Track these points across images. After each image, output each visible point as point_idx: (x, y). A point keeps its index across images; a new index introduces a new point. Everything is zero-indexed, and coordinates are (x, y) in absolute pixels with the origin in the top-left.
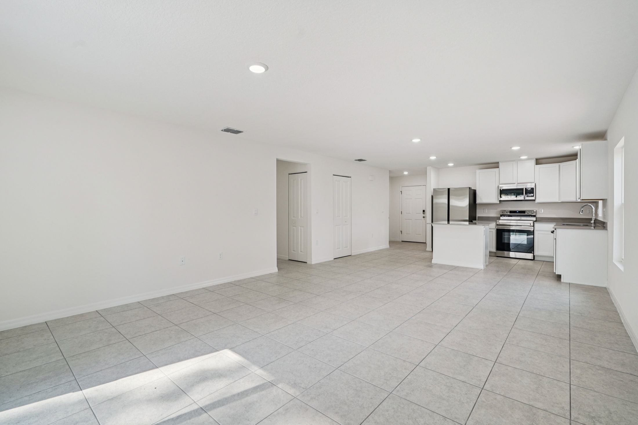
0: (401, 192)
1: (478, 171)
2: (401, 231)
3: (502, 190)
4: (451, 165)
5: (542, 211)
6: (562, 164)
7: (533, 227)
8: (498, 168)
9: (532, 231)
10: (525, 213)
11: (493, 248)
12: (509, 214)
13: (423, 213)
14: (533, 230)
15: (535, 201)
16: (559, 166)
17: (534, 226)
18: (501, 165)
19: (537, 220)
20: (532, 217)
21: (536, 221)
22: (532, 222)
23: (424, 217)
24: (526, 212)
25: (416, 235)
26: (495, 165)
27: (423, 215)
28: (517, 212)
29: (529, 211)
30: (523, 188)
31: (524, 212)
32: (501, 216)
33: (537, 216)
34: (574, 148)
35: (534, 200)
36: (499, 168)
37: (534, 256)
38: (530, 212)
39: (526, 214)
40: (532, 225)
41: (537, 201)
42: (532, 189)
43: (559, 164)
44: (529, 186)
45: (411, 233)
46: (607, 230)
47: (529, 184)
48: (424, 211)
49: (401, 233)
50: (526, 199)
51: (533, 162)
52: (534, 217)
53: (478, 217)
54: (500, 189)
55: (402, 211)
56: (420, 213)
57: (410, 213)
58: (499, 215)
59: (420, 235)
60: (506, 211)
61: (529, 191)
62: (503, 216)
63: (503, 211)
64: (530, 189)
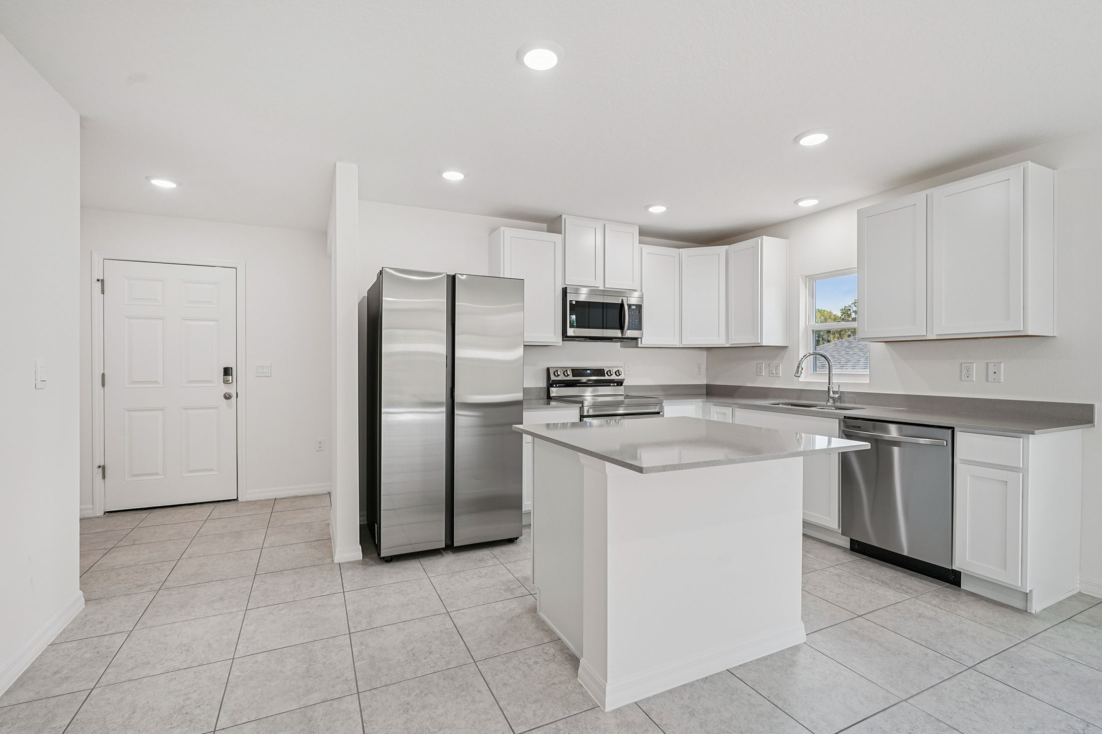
0: (101, 281)
1: (508, 232)
2: (103, 468)
3: (574, 303)
6: (685, 253)
8: (560, 236)
10: (605, 376)
12: (571, 378)
13: (226, 382)
16: (682, 255)
23: (228, 397)
24: (605, 371)
25: (190, 471)
27: (224, 389)
28: (589, 372)
30: (622, 304)
31: (600, 372)
32: (549, 386)
33: (626, 383)
34: (801, 204)
35: (636, 340)
36: (564, 233)
38: (615, 372)
39: (607, 377)
41: (643, 342)
45: (158, 471)
48: (227, 371)
49: (102, 476)
50: (626, 336)
51: (636, 234)
52: (618, 385)
54: (570, 301)
55: (103, 375)
56: (211, 382)
57: (156, 382)
58: (543, 384)
59: (211, 470)
60: (564, 369)
61: (633, 312)
62: (554, 385)
63: (557, 368)
64: (636, 308)
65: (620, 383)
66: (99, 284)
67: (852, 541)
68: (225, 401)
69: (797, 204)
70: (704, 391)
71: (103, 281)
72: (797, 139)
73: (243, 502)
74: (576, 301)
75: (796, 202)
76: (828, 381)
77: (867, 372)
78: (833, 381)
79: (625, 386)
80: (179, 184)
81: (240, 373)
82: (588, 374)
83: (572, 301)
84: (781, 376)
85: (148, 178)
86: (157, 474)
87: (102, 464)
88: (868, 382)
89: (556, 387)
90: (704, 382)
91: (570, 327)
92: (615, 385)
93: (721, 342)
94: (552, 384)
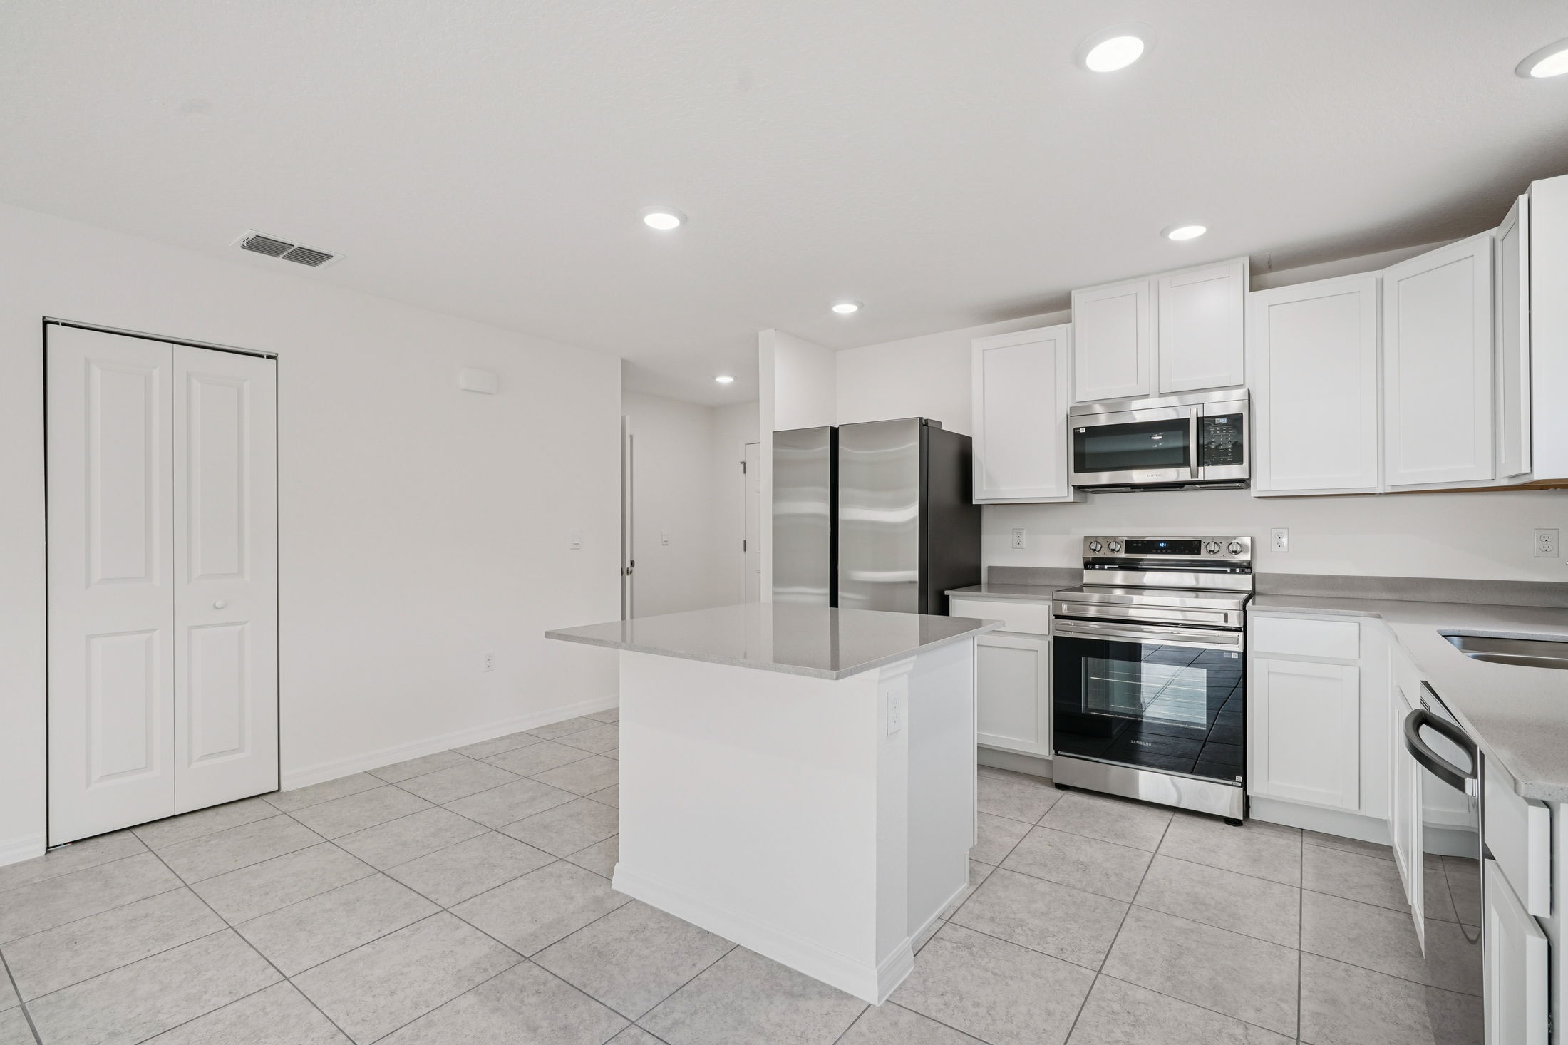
0: (744, 463)
3: (1083, 430)
5: (1285, 540)
6: (1392, 274)
7: (1241, 634)
8: (1068, 326)
9: (1235, 656)
10: (1199, 553)
11: (1038, 742)
12: (1123, 555)
14: (1241, 650)
15: (1248, 486)
16: (1380, 284)
17: (1244, 629)
19: (1258, 588)
20: (1233, 572)
21: (1252, 595)
22: (1231, 604)
24: (1203, 546)
28: (1162, 545)
29: (1217, 541)
30: (1188, 420)
31: (1192, 546)
32: (1086, 568)
33: (1259, 568)
34: (1537, 74)
35: (1243, 483)
36: (1071, 322)
37: (1247, 800)
38: (1224, 546)
39: (1204, 556)
40: (1234, 621)
41: (1260, 485)
42: (1235, 421)
43: (1378, 273)
44: (1220, 405)
47: (1217, 396)
50: (1201, 478)
51: (1240, 273)
52: (1243, 572)
53: (990, 569)
54: (1073, 428)
55: (745, 542)
58: (1074, 563)
60: (1109, 540)
61: (1215, 432)
62: (1097, 567)
63: (1096, 539)
64: (1223, 421)
65: (1245, 568)
66: (742, 465)
74: (1086, 428)
79: (1256, 574)
82: (1164, 548)
83: (1079, 428)
89: (1101, 569)
91: (1076, 471)
92: (1229, 570)
93: (1481, 474)
94: (1090, 564)
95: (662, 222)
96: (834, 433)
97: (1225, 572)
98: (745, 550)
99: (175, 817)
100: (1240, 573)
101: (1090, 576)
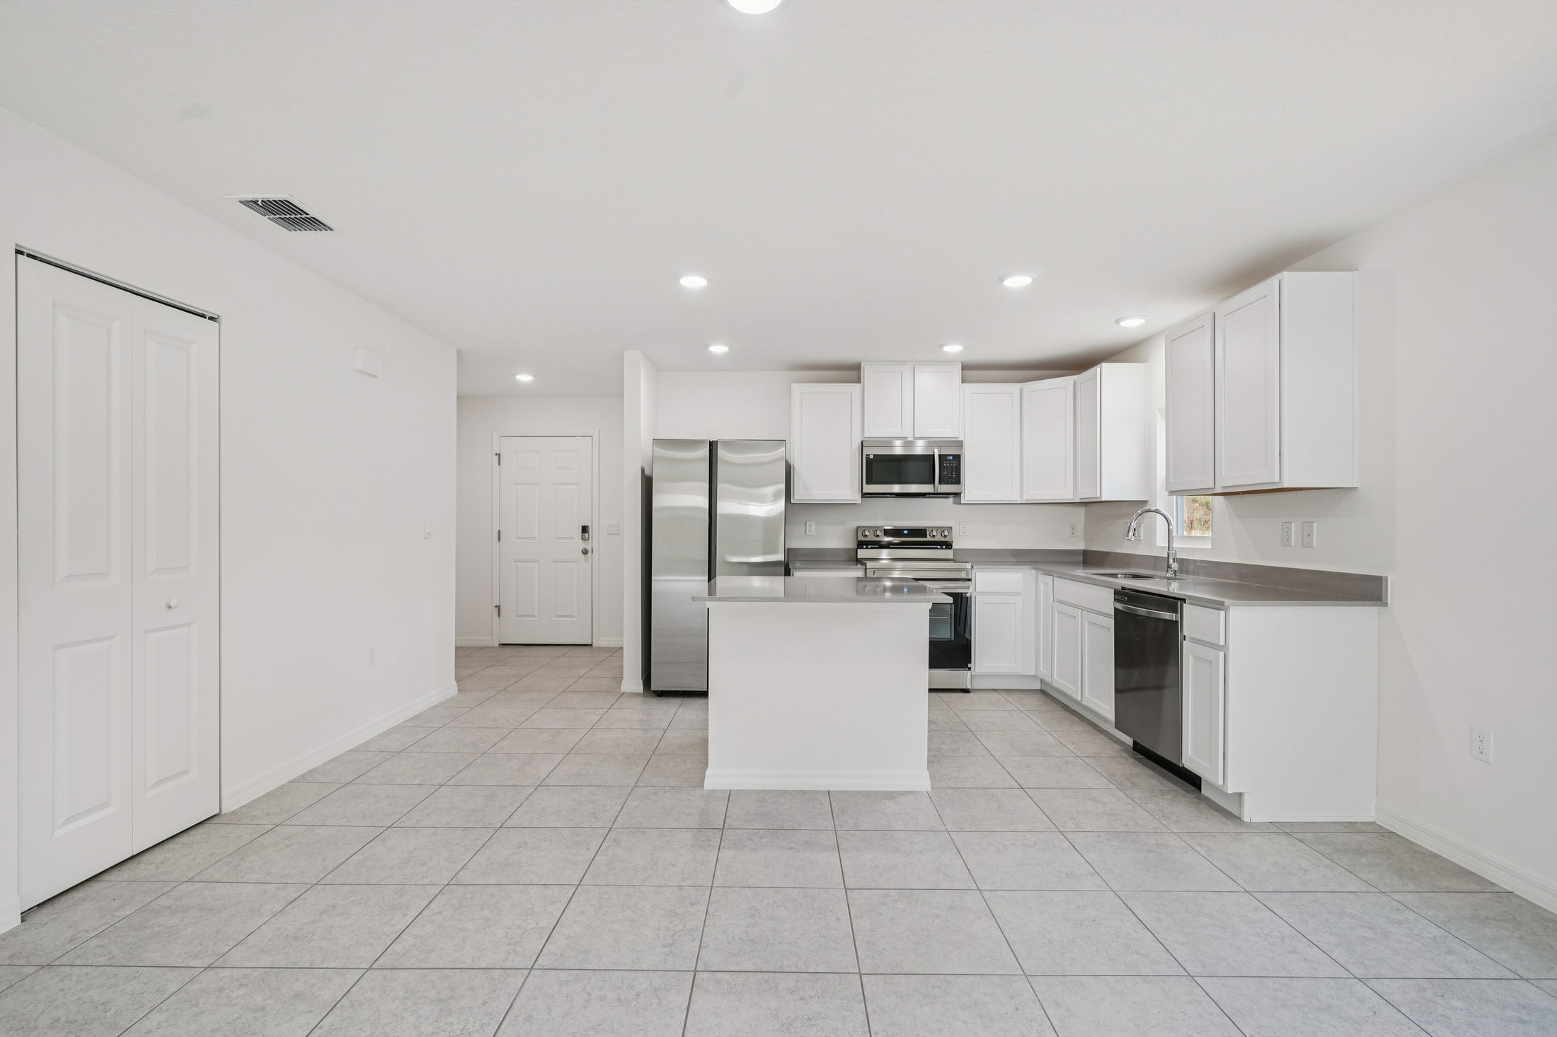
0: (499, 455)
1: (797, 389)
2: (498, 607)
3: (871, 457)
4: (719, 349)
5: (971, 529)
6: (1027, 387)
7: (971, 583)
8: (858, 385)
9: (968, 595)
10: (926, 537)
12: (883, 538)
13: (583, 539)
15: (960, 497)
16: (1021, 391)
17: (971, 580)
18: (867, 372)
19: (956, 557)
20: (943, 548)
23: (585, 552)
24: (929, 532)
25: (558, 616)
26: (851, 372)
27: (582, 545)
28: (906, 532)
29: (937, 529)
30: (935, 455)
31: (921, 532)
32: (858, 548)
33: (956, 545)
34: (1123, 324)
35: (957, 495)
36: (860, 383)
37: (972, 677)
38: (939, 532)
39: (929, 539)
41: (967, 497)
42: (957, 459)
43: (1021, 385)
45: (536, 614)
46: (1386, 605)
48: (585, 529)
49: (497, 614)
50: (938, 491)
51: (956, 373)
52: (949, 548)
53: (789, 550)
54: (867, 455)
55: (499, 531)
56: (572, 538)
57: (534, 538)
58: (851, 545)
59: (572, 616)
60: (875, 529)
61: (947, 463)
62: (865, 547)
63: (865, 528)
64: (951, 458)
65: (948, 545)
66: (497, 457)
67: (1135, 743)
68: (583, 555)
69: (1119, 324)
70: (1081, 559)
71: (499, 454)
72: (1001, 279)
73: (596, 648)
74: (874, 455)
75: (1117, 321)
76: (1167, 546)
77: (1208, 534)
78: (1175, 546)
79: (954, 550)
80: (535, 376)
81: (594, 531)
82: (906, 534)
83: (869, 455)
84: (1142, 539)
85: (514, 375)
86: (533, 616)
87: (498, 605)
88: (1210, 547)
89: (867, 548)
90: (1082, 546)
91: (867, 483)
92: (939, 547)
93: (1068, 496)
94: (861, 545)
95: (693, 282)
96: (713, 446)
97: (937, 548)
98: (499, 540)
99: (133, 857)
100: (946, 548)
101: (862, 553)
